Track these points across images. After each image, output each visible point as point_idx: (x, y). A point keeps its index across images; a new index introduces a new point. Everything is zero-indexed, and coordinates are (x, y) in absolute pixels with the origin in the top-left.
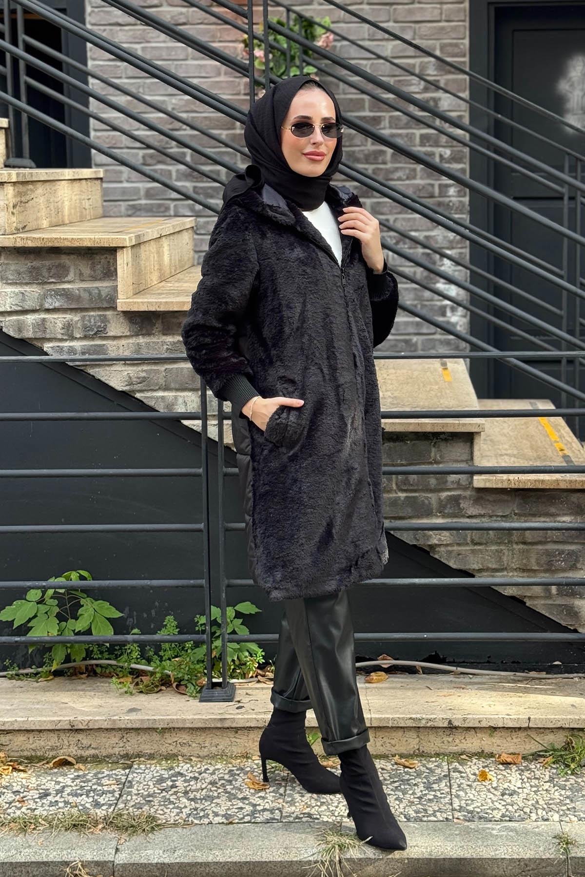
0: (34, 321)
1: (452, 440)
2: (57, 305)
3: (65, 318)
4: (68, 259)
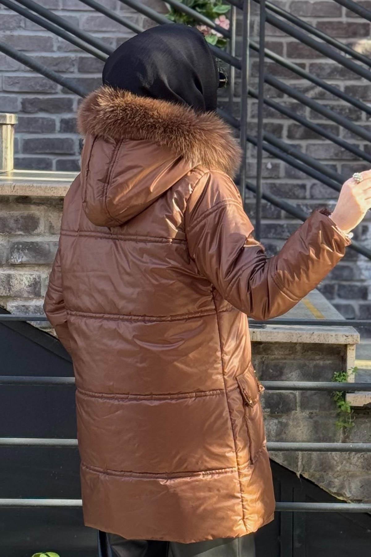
2: (25, 259)
3: (31, 275)
4: (38, 210)
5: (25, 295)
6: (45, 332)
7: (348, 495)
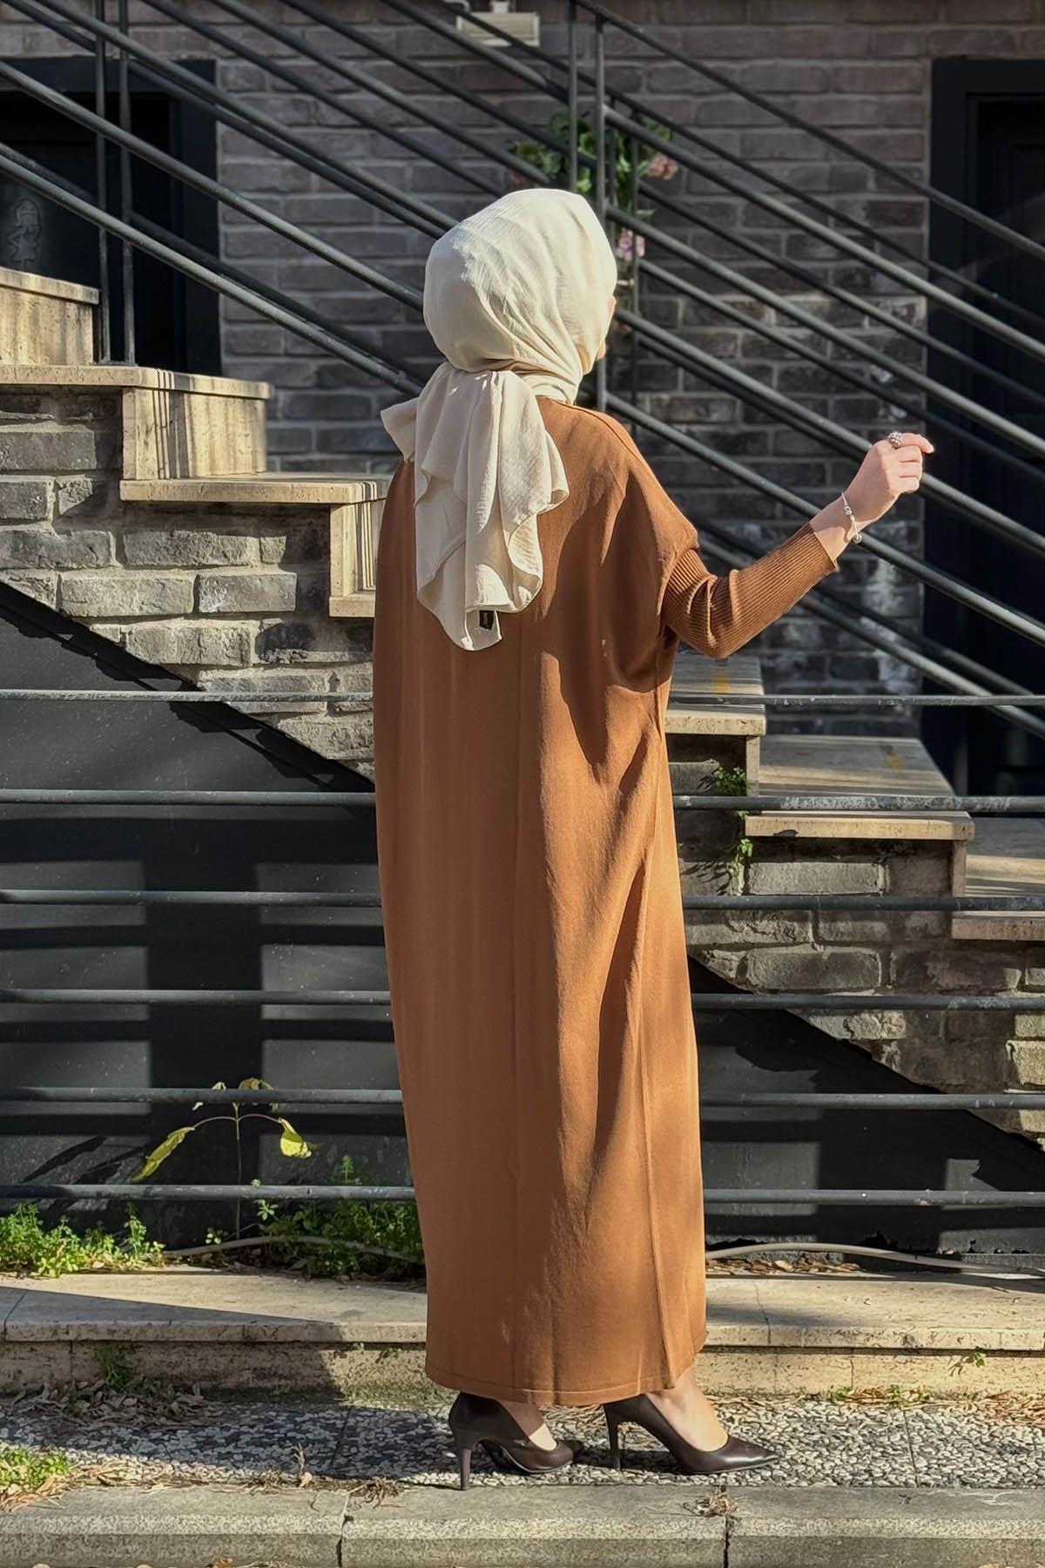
0: (181, 634)
1: (914, 854)
2: (222, 605)
3: (235, 629)
4: (244, 525)
5: (225, 662)
6: (260, 722)
7: (754, 981)
